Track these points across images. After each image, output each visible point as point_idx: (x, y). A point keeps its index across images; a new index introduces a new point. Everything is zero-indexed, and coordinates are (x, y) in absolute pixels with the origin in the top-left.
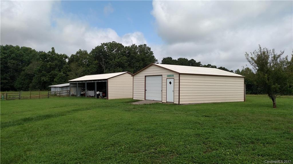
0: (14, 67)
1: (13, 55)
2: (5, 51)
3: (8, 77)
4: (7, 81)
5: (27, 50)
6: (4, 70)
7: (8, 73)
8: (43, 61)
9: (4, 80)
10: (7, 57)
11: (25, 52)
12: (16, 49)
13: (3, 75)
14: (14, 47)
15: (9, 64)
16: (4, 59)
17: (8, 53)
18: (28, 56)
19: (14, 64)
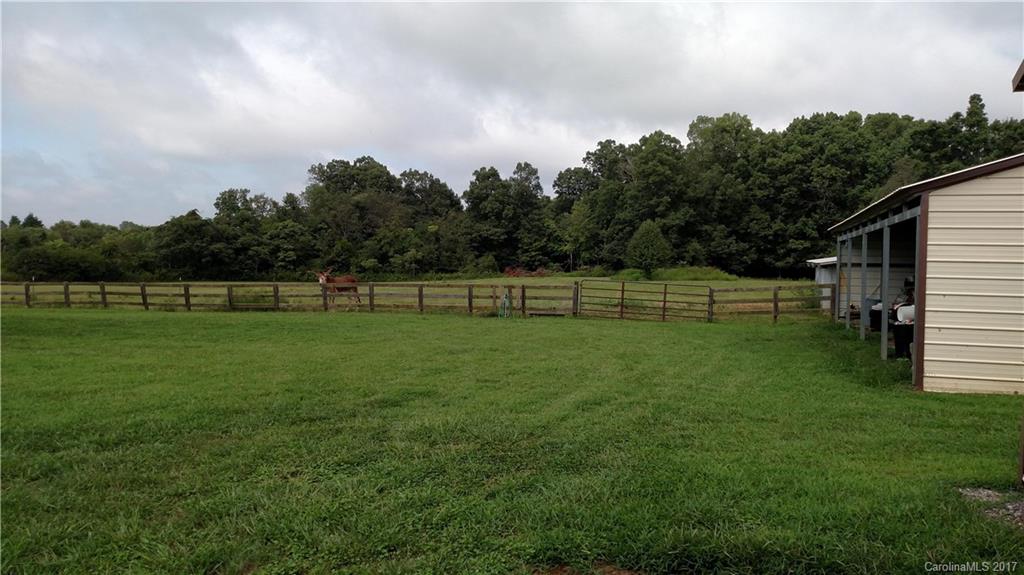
0: (833, 192)
1: (833, 148)
2: (807, 137)
3: (813, 229)
4: (807, 244)
5: (886, 125)
6: (801, 203)
7: (813, 214)
8: (926, 158)
9: (797, 239)
10: (813, 158)
11: (876, 134)
12: (843, 126)
13: (796, 223)
14: (841, 118)
15: (816, 183)
16: (800, 166)
17: (818, 141)
18: (888, 145)
19: (833, 179)
